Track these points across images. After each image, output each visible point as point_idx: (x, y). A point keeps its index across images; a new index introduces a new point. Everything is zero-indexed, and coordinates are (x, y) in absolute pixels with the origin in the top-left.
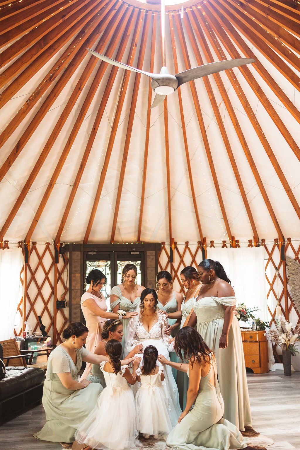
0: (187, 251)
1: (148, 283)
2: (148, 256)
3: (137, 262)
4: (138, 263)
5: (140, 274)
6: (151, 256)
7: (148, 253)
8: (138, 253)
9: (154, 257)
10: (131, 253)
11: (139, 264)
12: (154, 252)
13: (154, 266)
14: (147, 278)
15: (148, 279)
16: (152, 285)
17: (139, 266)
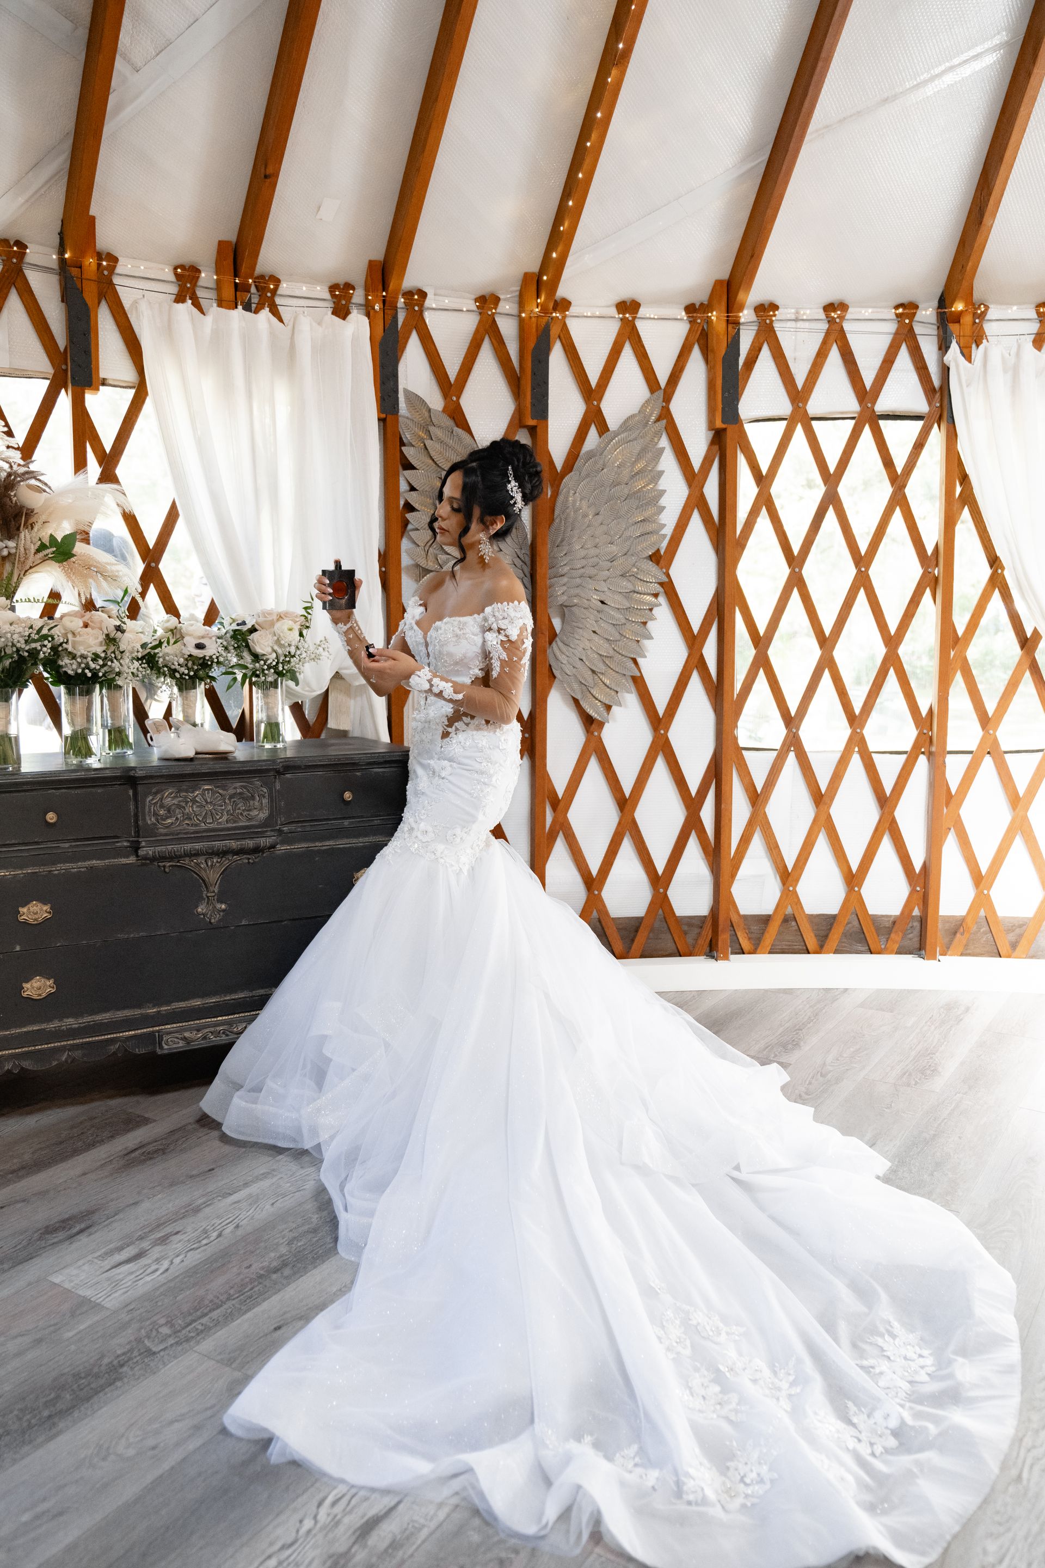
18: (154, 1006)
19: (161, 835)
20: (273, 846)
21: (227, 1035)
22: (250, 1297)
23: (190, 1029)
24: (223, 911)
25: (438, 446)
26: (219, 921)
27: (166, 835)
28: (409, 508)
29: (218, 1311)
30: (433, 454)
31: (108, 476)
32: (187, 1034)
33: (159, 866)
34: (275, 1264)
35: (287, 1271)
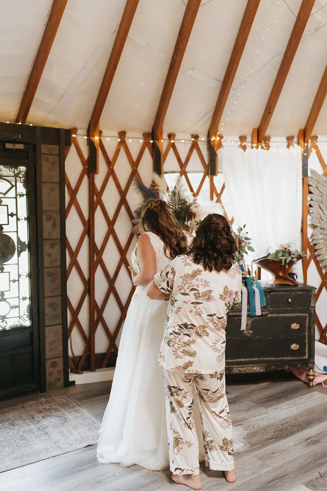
0: (122, 152)
1: (44, 217)
2: (43, 157)
3: (19, 169)
4: (20, 172)
5: (25, 197)
6: (49, 156)
7: (45, 148)
8: (20, 146)
9: (56, 158)
10: (4, 146)
11: (23, 173)
12: (57, 147)
13: (58, 180)
14: (42, 206)
15: (44, 209)
16: (52, 221)
17: (23, 178)
18: (231, 360)
19: (235, 309)
20: (267, 315)
21: (251, 370)
22: (264, 444)
23: (241, 367)
24: (251, 333)
25: (321, 186)
26: (250, 336)
27: (236, 309)
28: (310, 206)
29: (256, 446)
30: (319, 188)
31: (218, 201)
32: (240, 369)
33: (234, 319)
34: (270, 437)
35: (274, 440)
